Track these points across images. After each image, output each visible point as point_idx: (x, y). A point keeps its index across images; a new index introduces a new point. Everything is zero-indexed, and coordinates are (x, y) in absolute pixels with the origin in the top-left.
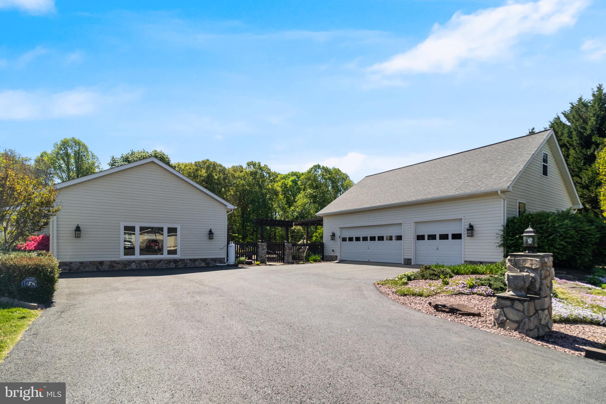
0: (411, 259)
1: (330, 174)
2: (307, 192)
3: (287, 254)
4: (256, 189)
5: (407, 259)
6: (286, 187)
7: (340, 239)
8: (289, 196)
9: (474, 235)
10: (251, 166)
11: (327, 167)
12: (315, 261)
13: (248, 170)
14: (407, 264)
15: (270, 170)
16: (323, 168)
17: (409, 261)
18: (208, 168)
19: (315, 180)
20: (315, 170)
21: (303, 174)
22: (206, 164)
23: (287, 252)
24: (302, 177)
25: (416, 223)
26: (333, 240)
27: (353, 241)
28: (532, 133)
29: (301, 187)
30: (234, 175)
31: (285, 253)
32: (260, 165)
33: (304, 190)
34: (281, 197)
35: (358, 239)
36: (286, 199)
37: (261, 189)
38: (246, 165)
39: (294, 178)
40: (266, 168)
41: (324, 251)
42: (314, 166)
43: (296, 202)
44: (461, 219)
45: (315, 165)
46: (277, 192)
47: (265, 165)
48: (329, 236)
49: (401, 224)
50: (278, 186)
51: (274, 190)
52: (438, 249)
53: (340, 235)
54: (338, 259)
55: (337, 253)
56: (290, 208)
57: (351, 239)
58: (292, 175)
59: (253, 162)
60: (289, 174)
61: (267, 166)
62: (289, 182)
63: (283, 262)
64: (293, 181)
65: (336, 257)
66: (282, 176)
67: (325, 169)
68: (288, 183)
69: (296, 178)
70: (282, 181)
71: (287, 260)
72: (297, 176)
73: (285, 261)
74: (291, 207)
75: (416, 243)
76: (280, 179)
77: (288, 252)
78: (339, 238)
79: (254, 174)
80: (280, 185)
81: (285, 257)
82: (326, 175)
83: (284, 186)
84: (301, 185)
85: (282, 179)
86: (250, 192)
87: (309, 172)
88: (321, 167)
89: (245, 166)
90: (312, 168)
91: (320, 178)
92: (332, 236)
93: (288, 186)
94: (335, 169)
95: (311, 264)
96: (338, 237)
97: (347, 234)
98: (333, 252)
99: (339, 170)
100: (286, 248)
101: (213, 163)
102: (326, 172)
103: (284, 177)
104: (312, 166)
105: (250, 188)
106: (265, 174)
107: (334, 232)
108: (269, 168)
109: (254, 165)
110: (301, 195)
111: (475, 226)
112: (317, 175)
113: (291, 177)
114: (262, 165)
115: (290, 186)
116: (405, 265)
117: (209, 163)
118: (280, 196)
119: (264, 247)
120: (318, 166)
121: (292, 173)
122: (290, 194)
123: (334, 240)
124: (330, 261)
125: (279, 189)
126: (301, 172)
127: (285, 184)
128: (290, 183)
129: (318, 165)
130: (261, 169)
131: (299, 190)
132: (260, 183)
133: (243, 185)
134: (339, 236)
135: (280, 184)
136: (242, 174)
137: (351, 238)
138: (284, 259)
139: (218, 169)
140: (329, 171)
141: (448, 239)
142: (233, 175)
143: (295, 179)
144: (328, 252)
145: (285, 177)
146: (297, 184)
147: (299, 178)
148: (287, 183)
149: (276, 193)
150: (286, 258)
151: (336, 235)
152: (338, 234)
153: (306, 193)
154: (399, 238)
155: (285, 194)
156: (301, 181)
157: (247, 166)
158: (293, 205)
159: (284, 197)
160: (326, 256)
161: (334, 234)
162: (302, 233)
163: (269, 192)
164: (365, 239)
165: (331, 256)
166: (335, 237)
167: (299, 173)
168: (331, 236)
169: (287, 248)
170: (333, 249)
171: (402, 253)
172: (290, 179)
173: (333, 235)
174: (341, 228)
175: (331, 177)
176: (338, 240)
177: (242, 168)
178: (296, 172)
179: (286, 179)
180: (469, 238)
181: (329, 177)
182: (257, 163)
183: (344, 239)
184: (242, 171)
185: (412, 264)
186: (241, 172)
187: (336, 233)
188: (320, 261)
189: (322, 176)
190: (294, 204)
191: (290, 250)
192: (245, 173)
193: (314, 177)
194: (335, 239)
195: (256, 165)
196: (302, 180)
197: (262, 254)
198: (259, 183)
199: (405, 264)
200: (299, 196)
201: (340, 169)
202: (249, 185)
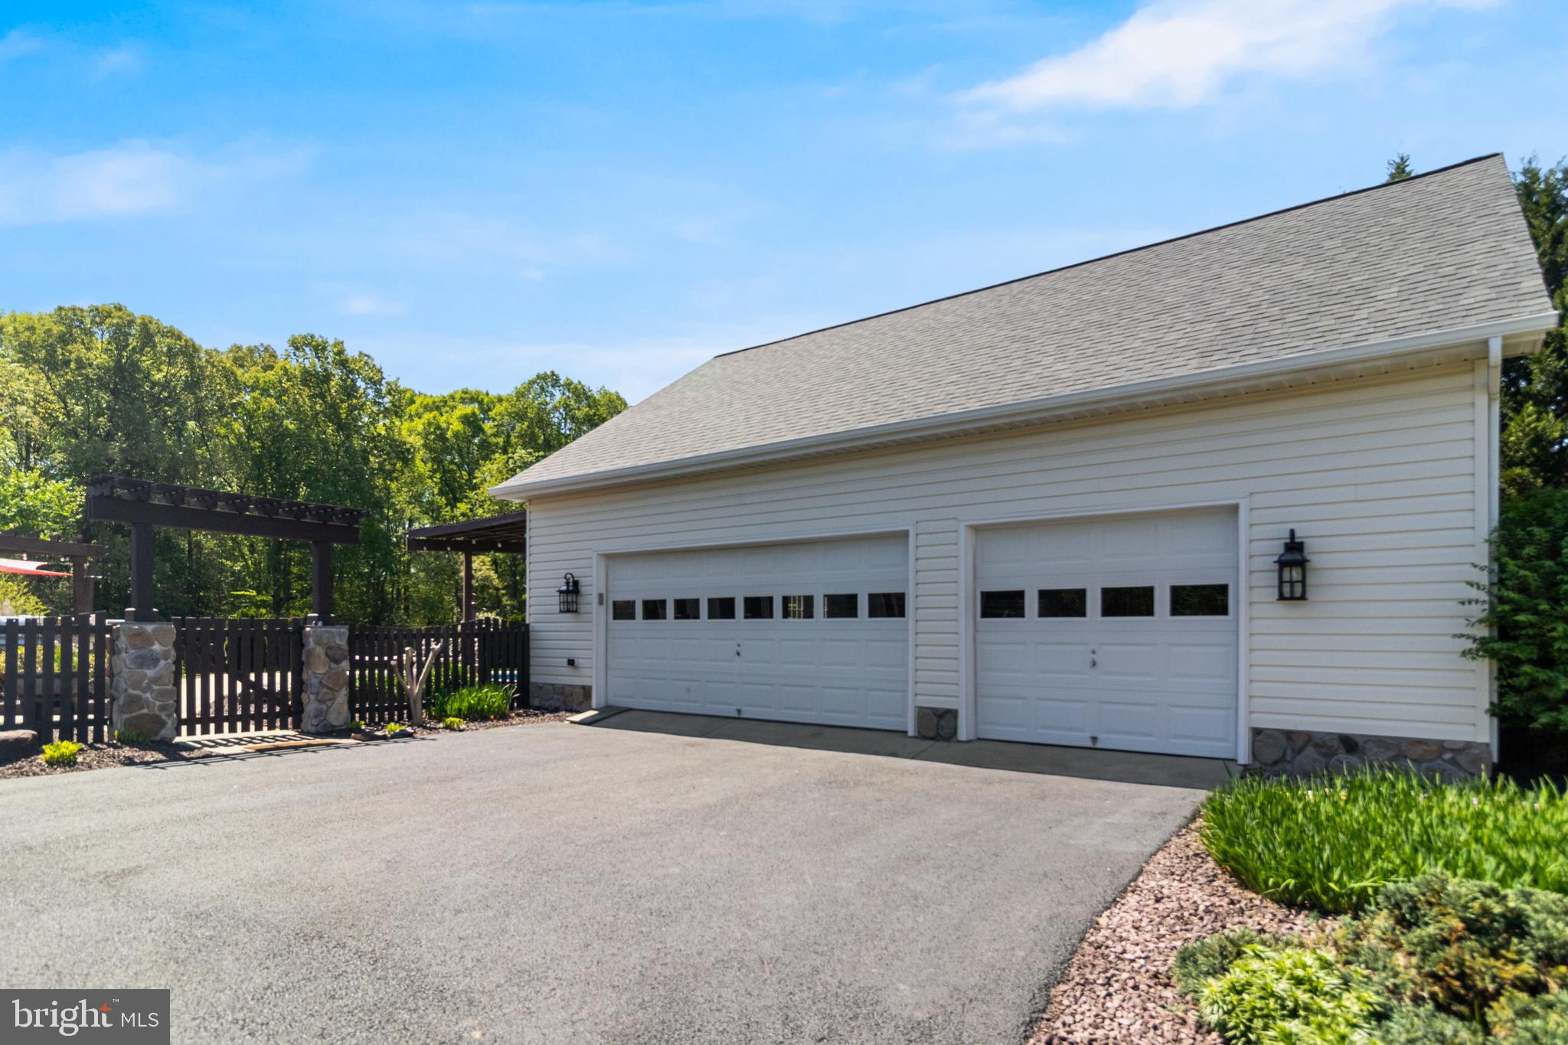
0: (953, 714)
1: (589, 406)
2: (516, 456)
3: (314, 681)
4: (324, 433)
5: (934, 710)
6: (442, 437)
7: (603, 608)
8: (454, 467)
9: (1310, 594)
10: (307, 349)
11: (580, 383)
12: (477, 715)
13: (293, 365)
14: (931, 734)
15: (380, 371)
16: (568, 385)
17: (943, 723)
18: (119, 336)
19: (542, 421)
20: (542, 389)
21: (500, 400)
22: (108, 321)
23: (318, 669)
24: (499, 409)
25: (977, 529)
26: (568, 611)
27: (664, 617)
28: (1401, 175)
29: (494, 440)
30: (233, 373)
31: (305, 677)
32: (340, 353)
33: (505, 452)
34: (422, 467)
35: (686, 609)
36: (438, 475)
37: (348, 437)
38: (286, 346)
39: (468, 409)
40: (366, 363)
41: (533, 661)
42: (538, 377)
43: (475, 487)
44: (1234, 509)
45: (542, 372)
46: (408, 450)
47: (361, 353)
48: (554, 592)
49: (904, 535)
50: (410, 432)
51: (395, 441)
52: (1094, 664)
53: (603, 591)
54: (594, 704)
55: (590, 675)
56: (453, 507)
57: (654, 610)
58: (463, 401)
59: (312, 337)
60: (452, 397)
61: (369, 356)
62: (451, 421)
63: (296, 726)
64: (466, 420)
65: (587, 691)
66: (429, 401)
67: (576, 388)
68: (449, 424)
69: (477, 412)
70: (428, 416)
71: (319, 714)
72: (481, 403)
73: (308, 723)
74: (458, 505)
75: (976, 631)
76: (421, 410)
77: (321, 671)
78: (601, 602)
79: (315, 380)
80: (420, 428)
81: (304, 696)
82: (579, 409)
83: (434, 433)
84: (495, 435)
85: (427, 408)
86: (302, 441)
87: (521, 395)
88: (562, 382)
89: (281, 347)
90: (532, 383)
91: (557, 415)
92: (567, 592)
93: (449, 434)
94: (605, 393)
95: (448, 733)
96: (595, 600)
97: (638, 586)
98: (569, 670)
99: (619, 398)
100: (310, 653)
101: (139, 321)
102: (578, 400)
103: (434, 403)
104: (532, 376)
105: (299, 428)
106: (360, 384)
107: (577, 573)
108: (374, 366)
109: (319, 349)
110: (495, 467)
111: (1310, 546)
112: (547, 404)
113: (460, 406)
114: (351, 352)
115: (456, 435)
116: (925, 744)
117: (120, 317)
118: (418, 462)
119: (157, 647)
120: (554, 379)
121: (465, 392)
122: (456, 464)
123: (576, 611)
124: (555, 710)
125: (416, 441)
126: (493, 393)
127: (439, 427)
128: (457, 426)
129: (553, 374)
130: (343, 363)
131: (487, 450)
132: (344, 416)
133: (272, 415)
134: (601, 596)
135: (419, 425)
136: (270, 375)
137: (654, 602)
138: (302, 711)
139: (162, 344)
140: (588, 398)
141: (1149, 611)
142: (228, 375)
143: (474, 413)
144: (548, 670)
145: (438, 406)
146: (481, 430)
147: (486, 410)
148: (444, 425)
149: (402, 453)
150: (311, 705)
151: (583, 590)
152: (592, 587)
153: (511, 461)
154: (890, 605)
155: (438, 460)
156: (494, 420)
157: (291, 350)
158: (467, 497)
159: (434, 471)
160: (540, 687)
161: (576, 583)
162: (497, 589)
163: (376, 447)
164: (723, 608)
165: (563, 687)
166: (582, 600)
167: (487, 394)
168: (561, 592)
169: (320, 650)
170: (572, 654)
171: (906, 682)
172: (458, 413)
173: (572, 591)
174: (610, 557)
175: (595, 415)
176: (597, 615)
177: (274, 356)
178: (478, 393)
179: (444, 410)
180: (1282, 609)
181: (587, 415)
182: (331, 342)
183: (623, 611)
184: (272, 368)
185: (962, 735)
186: (268, 368)
187: (583, 581)
188: (502, 716)
189: (565, 409)
190: (471, 494)
191: (337, 662)
192: (281, 372)
193: (539, 409)
194: (582, 608)
195: (324, 349)
196: (498, 418)
197: (137, 685)
198: (338, 415)
199: (921, 736)
200: (485, 469)
201: (622, 396)
202: (297, 414)
